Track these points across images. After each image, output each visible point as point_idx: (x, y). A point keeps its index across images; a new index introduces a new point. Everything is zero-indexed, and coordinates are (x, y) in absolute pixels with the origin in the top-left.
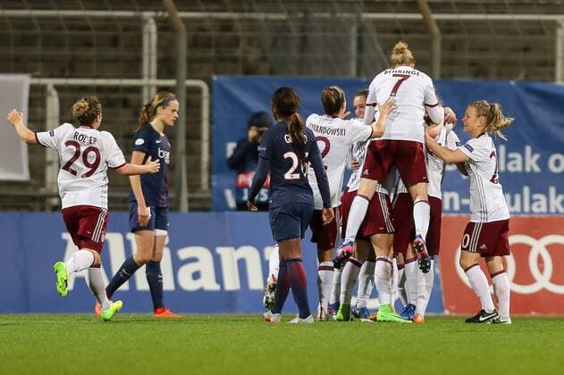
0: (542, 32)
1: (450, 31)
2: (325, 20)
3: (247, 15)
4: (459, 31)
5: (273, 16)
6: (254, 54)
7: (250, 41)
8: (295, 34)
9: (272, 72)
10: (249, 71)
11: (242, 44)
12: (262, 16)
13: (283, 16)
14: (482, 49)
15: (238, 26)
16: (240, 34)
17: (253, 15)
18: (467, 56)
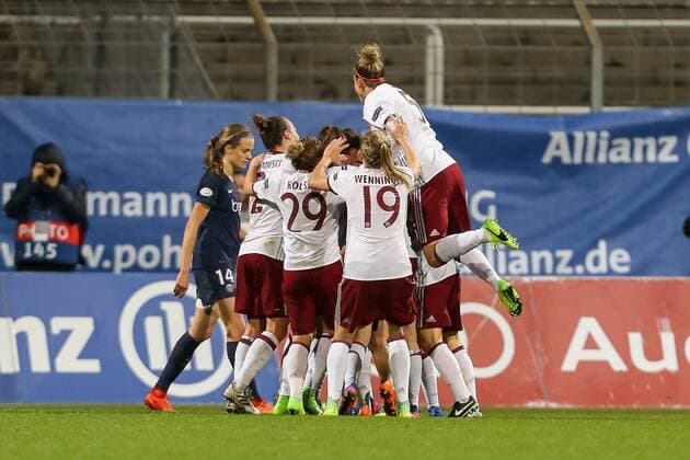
0: (408, 41)
1: (288, 40)
2: (128, 25)
3: (26, 18)
4: (301, 39)
5: (61, 20)
6: (38, 69)
7: (32, 53)
8: (90, 43)
9: (61, 92)
10: (31, 90)
11: (23, 56)
12: (47, 19)
13: (75, 20)
14: (329, 63)
15: (17, 32)
16: (19, 42)
17: (35, 19)
18: (312, 71)
